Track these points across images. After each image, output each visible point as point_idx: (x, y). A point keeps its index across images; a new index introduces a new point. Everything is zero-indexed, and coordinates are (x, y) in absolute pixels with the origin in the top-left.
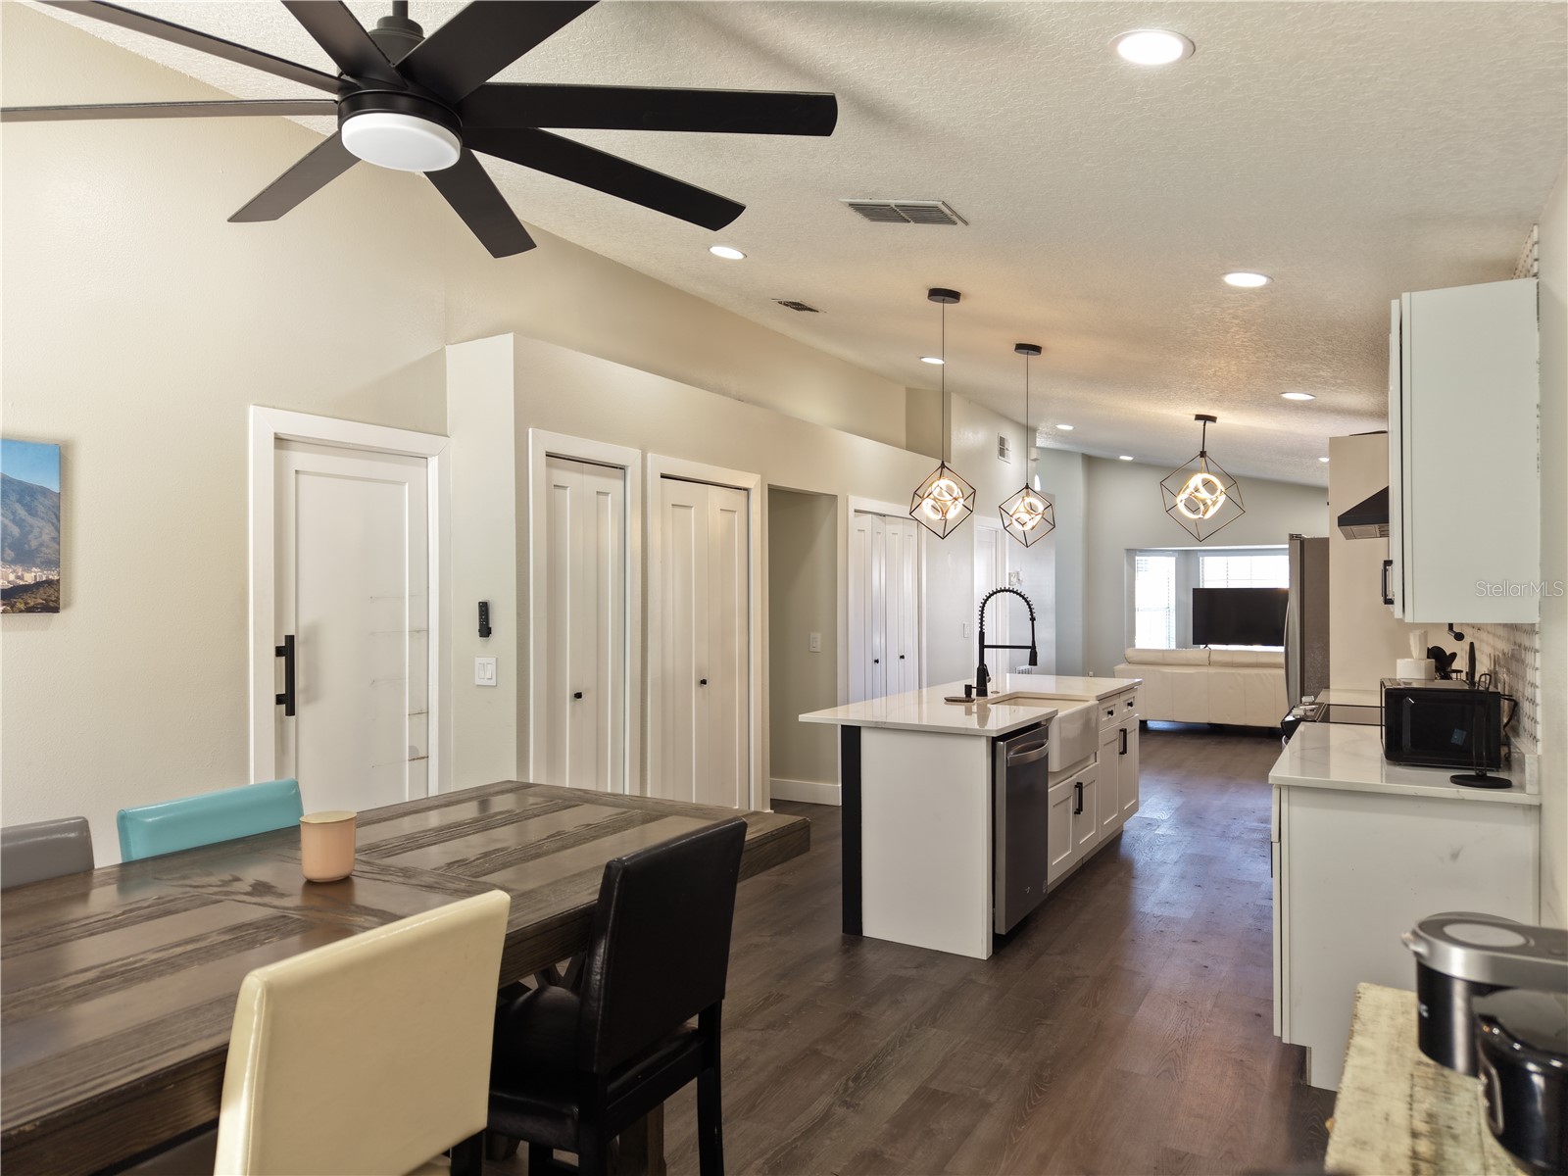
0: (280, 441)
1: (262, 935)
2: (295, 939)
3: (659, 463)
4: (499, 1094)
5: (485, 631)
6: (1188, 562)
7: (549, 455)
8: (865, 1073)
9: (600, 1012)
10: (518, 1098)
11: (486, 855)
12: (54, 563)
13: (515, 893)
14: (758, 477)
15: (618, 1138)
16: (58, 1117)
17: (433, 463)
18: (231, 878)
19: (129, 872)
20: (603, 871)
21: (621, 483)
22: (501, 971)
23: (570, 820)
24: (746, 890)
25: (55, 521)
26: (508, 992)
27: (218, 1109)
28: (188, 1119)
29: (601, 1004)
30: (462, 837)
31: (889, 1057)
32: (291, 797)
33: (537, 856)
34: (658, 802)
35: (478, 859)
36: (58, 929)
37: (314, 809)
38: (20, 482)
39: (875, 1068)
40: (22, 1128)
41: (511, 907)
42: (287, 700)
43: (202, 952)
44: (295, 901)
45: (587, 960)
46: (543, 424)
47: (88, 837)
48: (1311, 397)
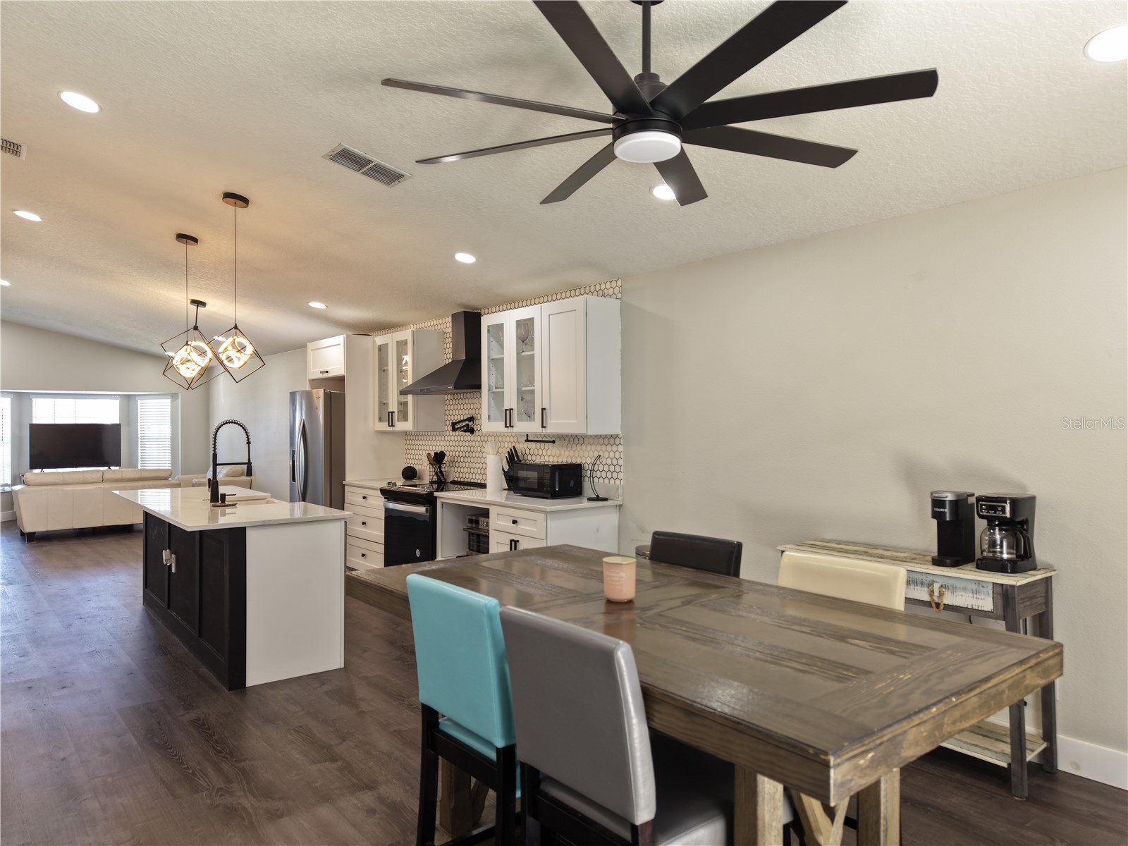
6: (21, 402)
48: (325, 307)
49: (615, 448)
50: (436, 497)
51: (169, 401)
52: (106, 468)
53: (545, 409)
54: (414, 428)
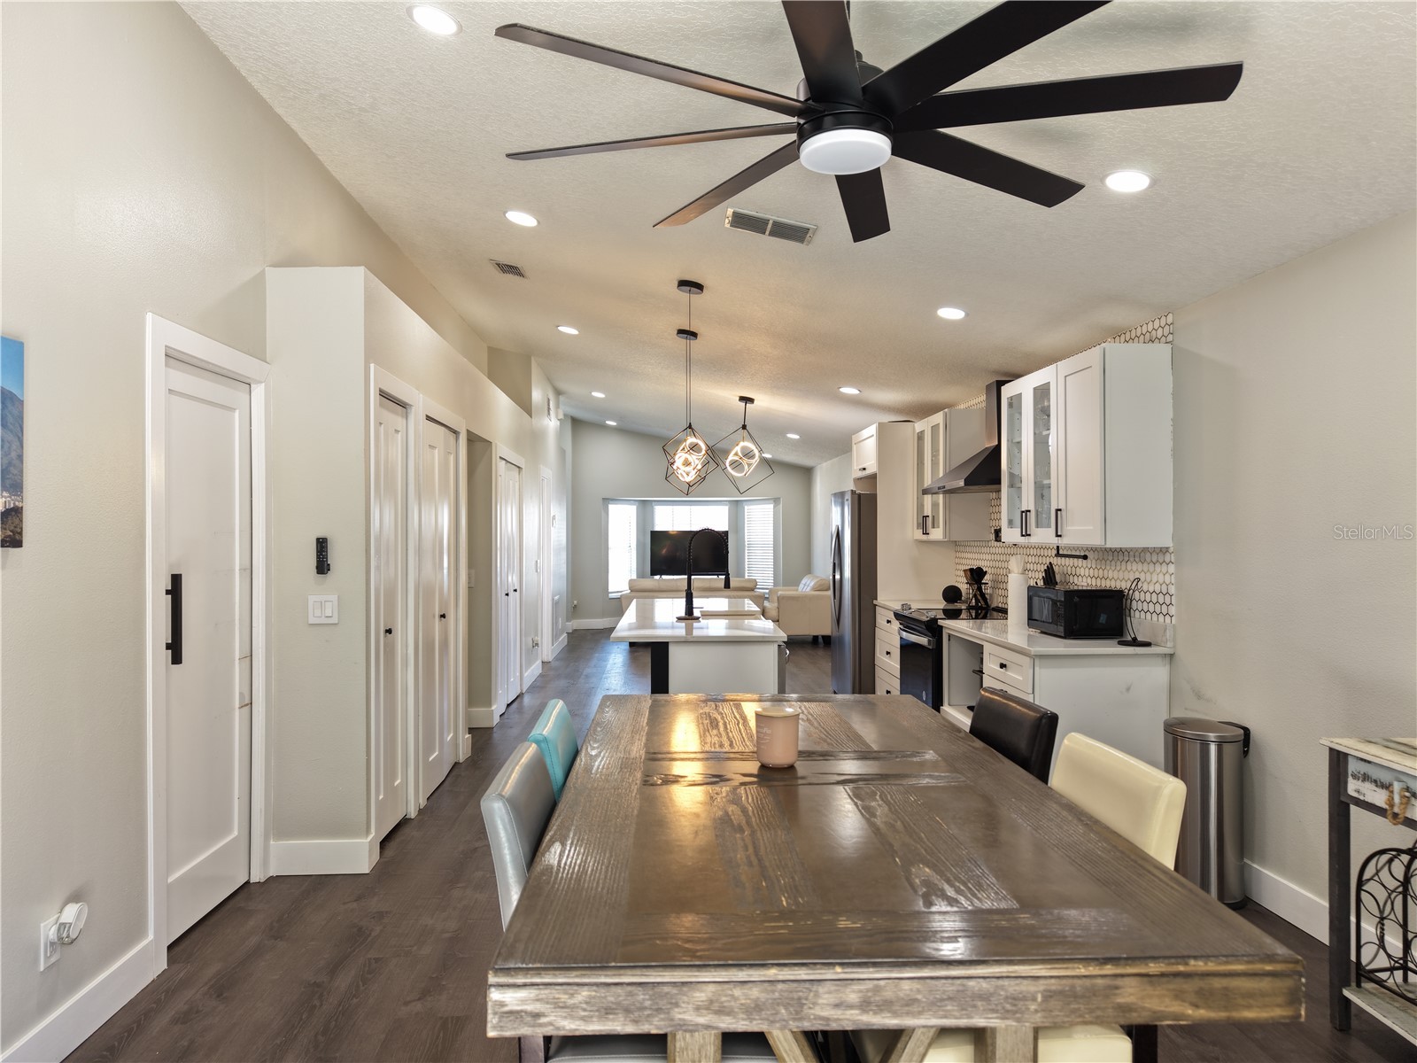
0: (169, 357)
3: (425, 404)
5: (322, 567)
6: (645, 508)
7: (381, 393)
12: (18, 487)
14: (464, 422)
17: (257, 392)
21: (406, 422)
25: (19, 436)
42: (174, 648)
48: (857, 392)
49: (1164, 568)
50: (942, 627)
51: (772, 506)
52: (716, 577)
53: (1060, 510)
54: (945, 536)
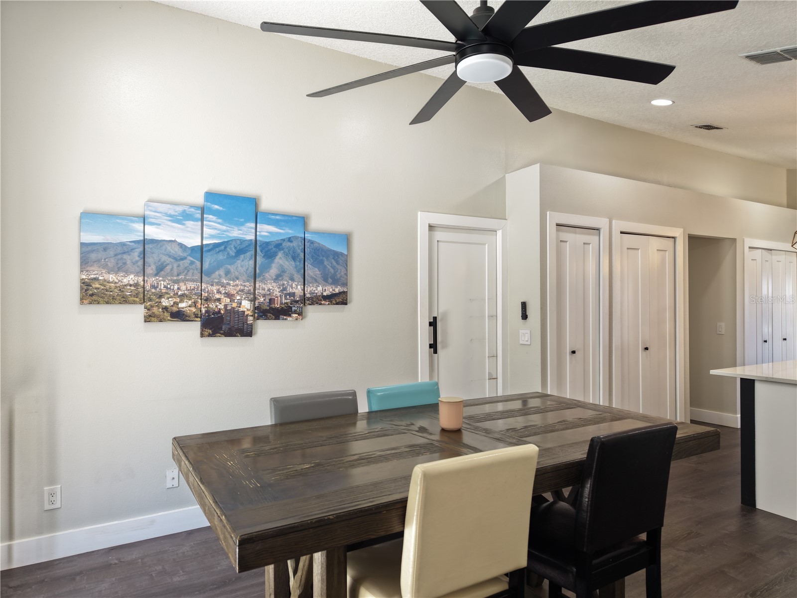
0: (431, 227)
1: (423, 451)
2: (437, 455)
3: (619, 225)
4: (533, 551)
5: (525, 316)
7: (557, 225)
8: (759, 593)
9: (588, 519)
10: (543, 556)
11: (526, 427)
12: (345, 284)
13: (541, 448)
14: (681, 230)
15: (598, 591)
16: (342, 515)
17: (499, 233)
18: (410, 423)
19: (371, 415)
20: (589, 443)
21: (598, 237)
22: (534, 487)
23: (570, 415)
24: (677, 467)
25: (346, 266)
26: (537, 500)
27: (404, 527)
28: (391, 529)
29: (589, 514)
30: (514, 417)
31: (777, 586)
32: (434, 389)
33: (552, 431)
34: (620, 411)
35: (522, 429)
36: (345, 436)
37: (445, 395)
38: (334, 251)
39: (767, 591)
40: (329, 517)
41: (539, 455)
42: (434, 346)
43: (399, 456)
44: (437, 437)
45: (580, 489)
46: (554, 210)
47: (356, 399)
